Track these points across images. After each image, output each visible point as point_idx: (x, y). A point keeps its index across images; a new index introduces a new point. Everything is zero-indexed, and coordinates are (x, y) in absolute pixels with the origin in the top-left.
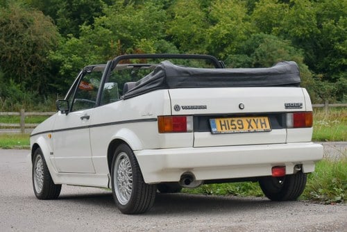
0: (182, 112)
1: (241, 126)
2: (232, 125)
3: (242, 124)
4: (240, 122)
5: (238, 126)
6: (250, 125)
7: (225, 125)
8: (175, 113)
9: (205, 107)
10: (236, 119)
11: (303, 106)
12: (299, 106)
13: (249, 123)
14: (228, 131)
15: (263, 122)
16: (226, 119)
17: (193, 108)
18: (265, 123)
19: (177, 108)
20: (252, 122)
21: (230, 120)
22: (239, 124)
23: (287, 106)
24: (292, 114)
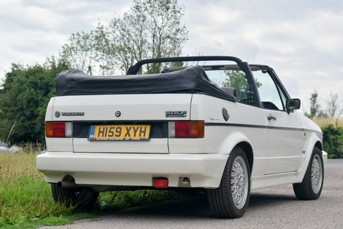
0: (62, 118)
1: (118, 134)
2: (109, 132)
3: (120, 132)
4: (119, 130)
5: (115, 133)
6: (128, 133)
7: (103, 132)
8: (56, 119)
9: (82, 114)
10: (116, 127)
11: (188, 114)
12: (182, 114)
13: (128, 131)
14: (104, 138)
15: (143, 130)
16: (106, 127)
17: (71, 114)
18: (144, 132)
19: (58, 115)
20: (132, 129)
21: (109, 127)
22: (117, 132)
23: (168, 114)
24: (174, 123)
